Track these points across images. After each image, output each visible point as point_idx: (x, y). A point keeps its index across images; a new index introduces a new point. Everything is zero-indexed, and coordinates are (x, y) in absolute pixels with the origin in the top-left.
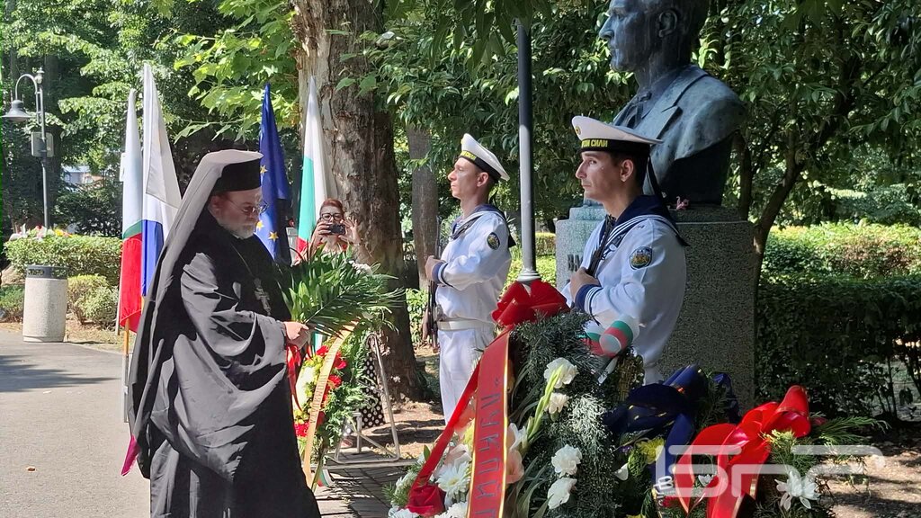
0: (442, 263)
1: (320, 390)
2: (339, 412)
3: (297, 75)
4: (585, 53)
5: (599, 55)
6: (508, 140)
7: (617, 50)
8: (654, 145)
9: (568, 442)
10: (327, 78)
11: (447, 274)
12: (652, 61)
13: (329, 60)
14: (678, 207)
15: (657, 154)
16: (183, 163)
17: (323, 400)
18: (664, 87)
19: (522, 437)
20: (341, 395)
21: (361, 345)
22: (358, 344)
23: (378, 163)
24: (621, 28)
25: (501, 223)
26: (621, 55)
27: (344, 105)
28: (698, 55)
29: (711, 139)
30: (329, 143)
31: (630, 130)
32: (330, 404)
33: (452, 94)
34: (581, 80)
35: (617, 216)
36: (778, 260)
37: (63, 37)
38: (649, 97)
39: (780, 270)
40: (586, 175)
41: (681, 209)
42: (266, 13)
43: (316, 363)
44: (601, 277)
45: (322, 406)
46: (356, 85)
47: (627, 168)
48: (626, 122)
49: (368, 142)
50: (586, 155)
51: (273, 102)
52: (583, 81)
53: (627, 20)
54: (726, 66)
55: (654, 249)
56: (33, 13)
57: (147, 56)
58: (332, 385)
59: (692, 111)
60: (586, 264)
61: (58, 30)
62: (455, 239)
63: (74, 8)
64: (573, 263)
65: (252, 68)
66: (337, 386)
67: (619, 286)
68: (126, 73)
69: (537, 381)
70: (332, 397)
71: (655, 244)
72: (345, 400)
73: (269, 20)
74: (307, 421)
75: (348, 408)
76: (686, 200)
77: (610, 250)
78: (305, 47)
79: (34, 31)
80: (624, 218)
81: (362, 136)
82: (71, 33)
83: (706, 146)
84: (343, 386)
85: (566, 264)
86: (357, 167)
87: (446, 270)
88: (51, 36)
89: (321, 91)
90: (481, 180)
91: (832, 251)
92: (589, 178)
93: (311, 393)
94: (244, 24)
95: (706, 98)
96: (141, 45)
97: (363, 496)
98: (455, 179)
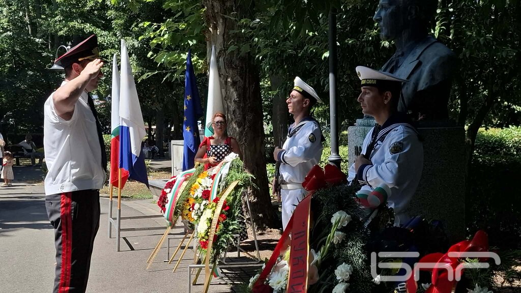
0: (283, 151)
1: (215, 222)
2: (225, 235)
3: (206, 45)
4: (368, 30)
5: (376, 31)
6: (324, 80)
7: (384, 28)
8: (405, 83)
9: (345, 262)
10: (222, 46)
11: (286, 157)
12: (404, 34)
13: (224, 36)
14: (419, 119)
15: (407, 88)
16: (147, 93)
17: (216, 228)
18: (411, 49)
19: (317, 257)
20: (226, 225)
21: (238, 197)
22: (236, 196)
23: (251, 94)
24: (385, 16)
25: (317, 128)
26: (386, 30)
27: (231, 61)
28: (434, 30)
29: (438, 78)
30: (223, 82)
31: (391, 74)
32: (220, 231)
33: (292, 54)
34: (366, 45)
35: (381, 124)
36: (484, 148)
37: (82, 24)
38: (403, 55)
39: (485, 154)
40: (363, 100)
41: (421, 120)
42: (189, 9)
43: (213, 207)
44: (373, 160)
45: (216, 231)
46: (239, 50)
47: (388, 96)
48: (389, 69)
49: (245, 81)
50: (364, 88)
51: (192, 60)
52: (367, 46)
53: (389, 10)
54: (451, 37)
55: (405, 143)
56: (66, 12)
57: (128, 35)
58: (221, 219)
59: (428, 63)
60: (364, 152)
61: (80, 21)
62: (290, 137)
63: (88, 8)
64: (358, 150)
65: (182, 41)
66: (224, 220)
67: (383, 164)
68: (116, 44)
69: (327, 224)
70: (221, 226)
71: (404, 140)
72: (229, 228)
73: (190, 14)
74: (207, 240)
75: (230, 233)
76: (424, 115)
77: (378, 144)
78: (211, 29)
79: (67, 22)
80: (386, 126)
81: (242, 78)
82: (87, 22)
83: (436, 83)
84: (227, 220)
85: (354, 152)
86: (239, 96)
87: (285, 155)
88: (76, 24)
89: (219, 53)
90: (306, 103)
91: (516, 143)
92: (366, 102)
93: (209, 224)
94: (177, 16)
95: (436, 55)
96: (124, 29)
97: (239, 283)
98: (290, 103)
